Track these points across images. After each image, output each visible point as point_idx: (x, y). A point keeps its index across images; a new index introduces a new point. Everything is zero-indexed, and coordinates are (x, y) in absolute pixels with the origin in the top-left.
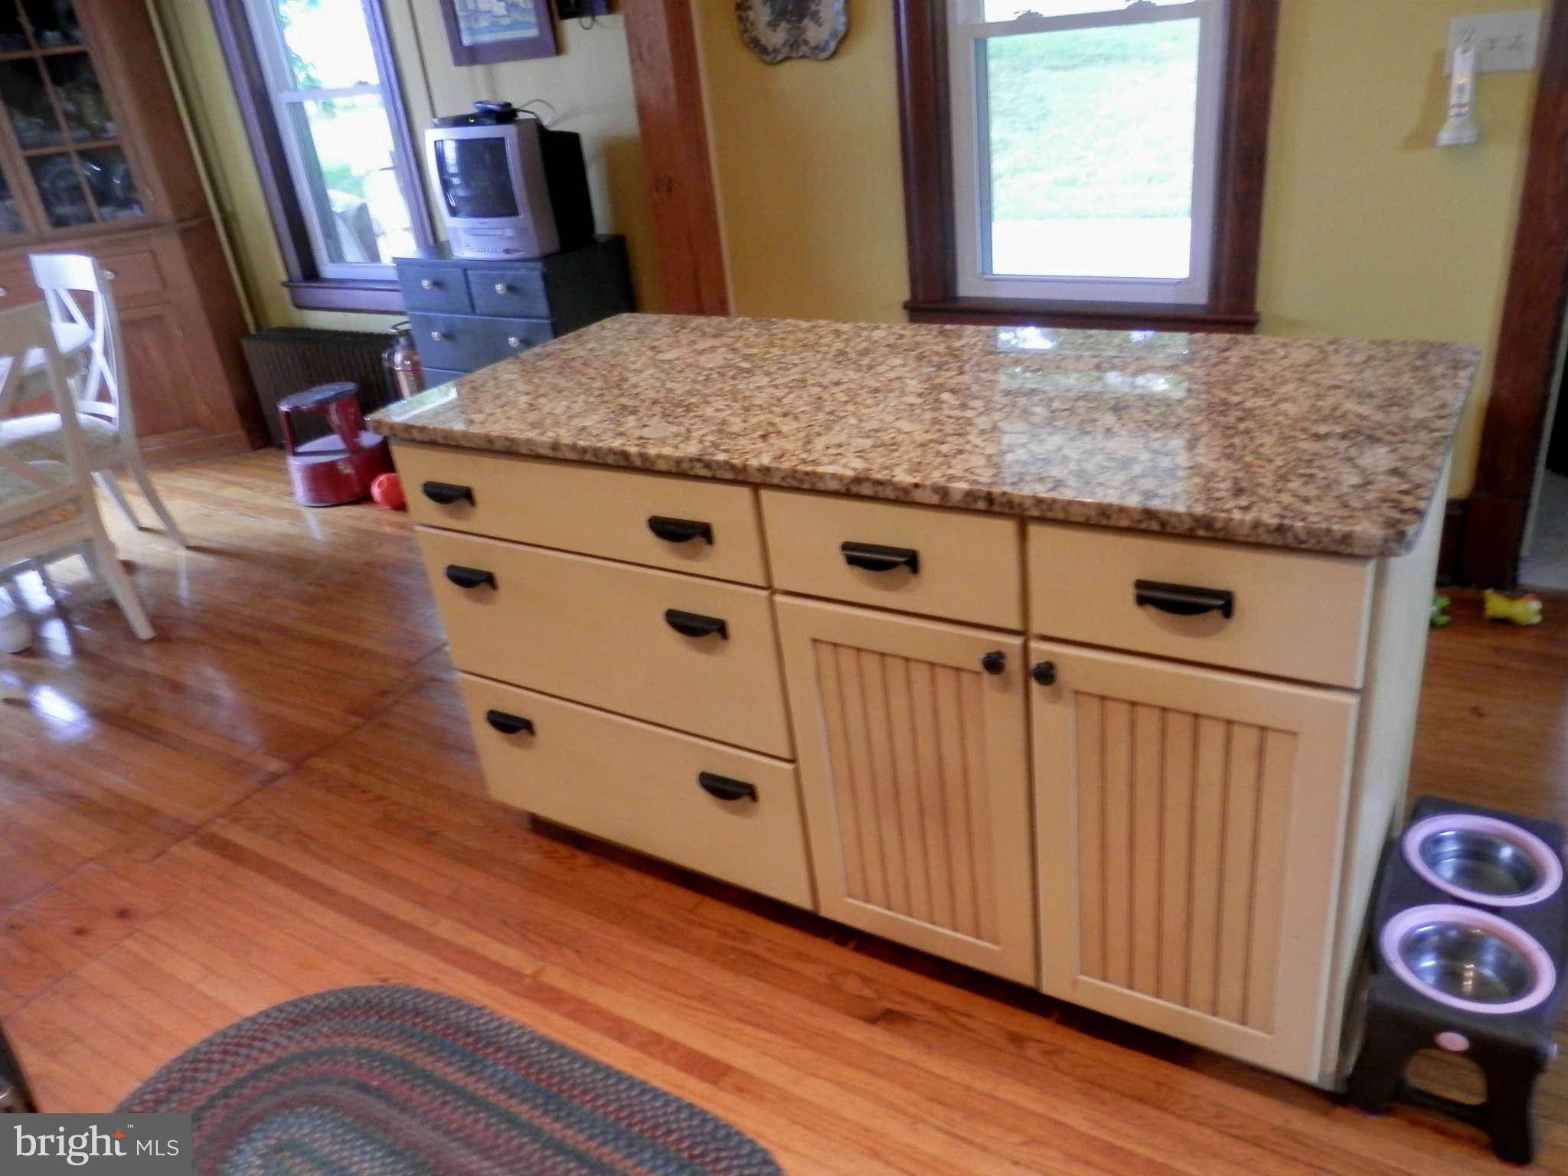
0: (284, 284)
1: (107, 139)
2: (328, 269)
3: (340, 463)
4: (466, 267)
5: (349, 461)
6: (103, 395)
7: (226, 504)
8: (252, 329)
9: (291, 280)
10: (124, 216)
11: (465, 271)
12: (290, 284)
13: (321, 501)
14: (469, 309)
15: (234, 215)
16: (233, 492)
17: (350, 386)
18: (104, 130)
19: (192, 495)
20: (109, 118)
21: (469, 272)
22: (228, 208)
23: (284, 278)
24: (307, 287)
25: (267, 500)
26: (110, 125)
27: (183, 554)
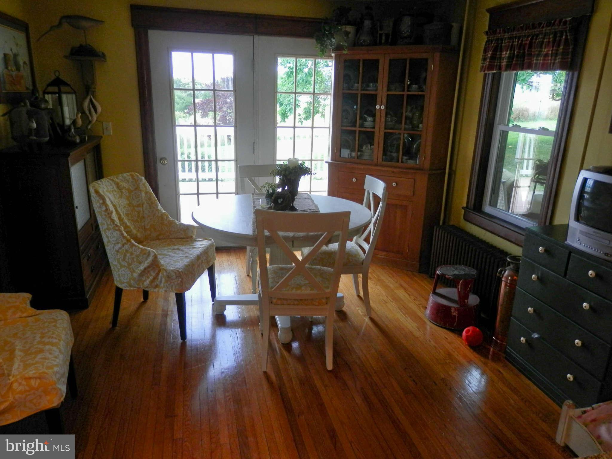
0: (463, 208)
1: (417, 131)
2: (487, 209)
3: (453, 309)
4: (572, 251)
5: (458, 310)
6: (367, 240)
7: (396, 299)
8: (441, 224)
9: (467, 207)
10: (411, 162)
11: (570, 253)
12: (466, 208)
13: (436, 322)
14: (563, 275)
15: (455, 172)
16: (401, 293)
17: (474, 272)
18: (418, 127)
19: (386, 287)
20: (421, 123)
21: (572, 254)
22: (454, 168)
23: (465, 205)
24: (472, 213)
25: (413, 306)
26: (421, 125)
27: (367, 319)
